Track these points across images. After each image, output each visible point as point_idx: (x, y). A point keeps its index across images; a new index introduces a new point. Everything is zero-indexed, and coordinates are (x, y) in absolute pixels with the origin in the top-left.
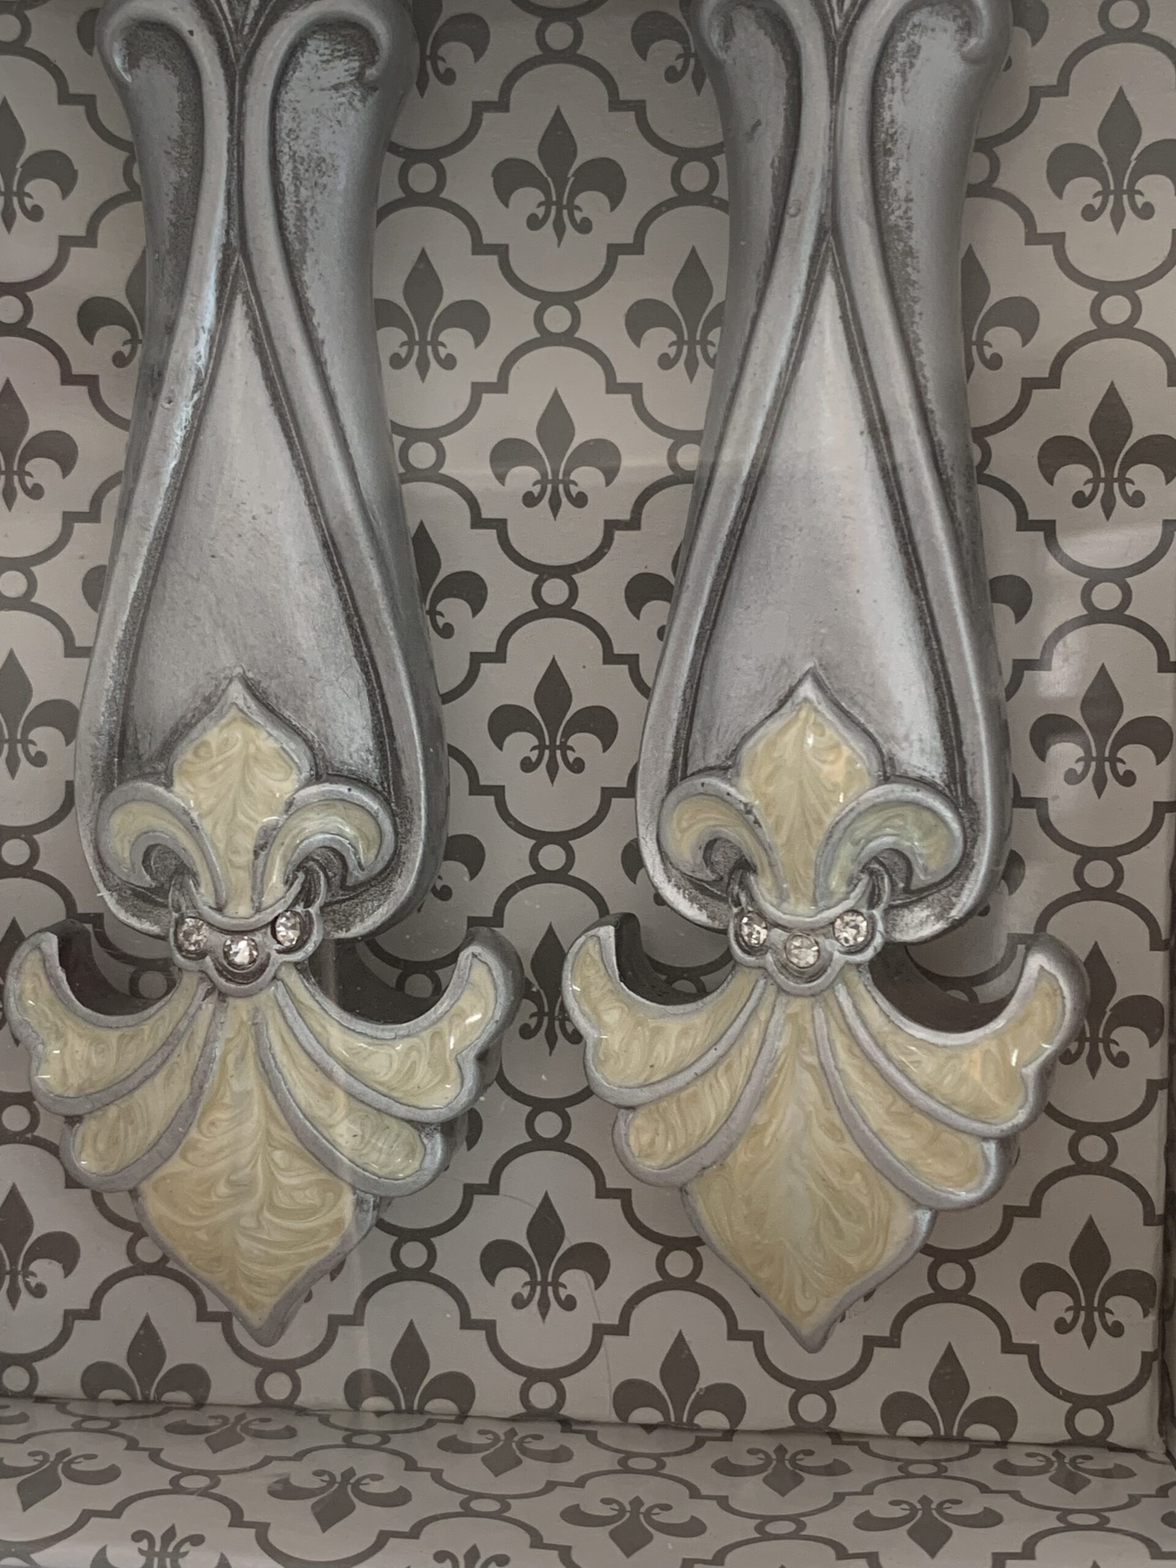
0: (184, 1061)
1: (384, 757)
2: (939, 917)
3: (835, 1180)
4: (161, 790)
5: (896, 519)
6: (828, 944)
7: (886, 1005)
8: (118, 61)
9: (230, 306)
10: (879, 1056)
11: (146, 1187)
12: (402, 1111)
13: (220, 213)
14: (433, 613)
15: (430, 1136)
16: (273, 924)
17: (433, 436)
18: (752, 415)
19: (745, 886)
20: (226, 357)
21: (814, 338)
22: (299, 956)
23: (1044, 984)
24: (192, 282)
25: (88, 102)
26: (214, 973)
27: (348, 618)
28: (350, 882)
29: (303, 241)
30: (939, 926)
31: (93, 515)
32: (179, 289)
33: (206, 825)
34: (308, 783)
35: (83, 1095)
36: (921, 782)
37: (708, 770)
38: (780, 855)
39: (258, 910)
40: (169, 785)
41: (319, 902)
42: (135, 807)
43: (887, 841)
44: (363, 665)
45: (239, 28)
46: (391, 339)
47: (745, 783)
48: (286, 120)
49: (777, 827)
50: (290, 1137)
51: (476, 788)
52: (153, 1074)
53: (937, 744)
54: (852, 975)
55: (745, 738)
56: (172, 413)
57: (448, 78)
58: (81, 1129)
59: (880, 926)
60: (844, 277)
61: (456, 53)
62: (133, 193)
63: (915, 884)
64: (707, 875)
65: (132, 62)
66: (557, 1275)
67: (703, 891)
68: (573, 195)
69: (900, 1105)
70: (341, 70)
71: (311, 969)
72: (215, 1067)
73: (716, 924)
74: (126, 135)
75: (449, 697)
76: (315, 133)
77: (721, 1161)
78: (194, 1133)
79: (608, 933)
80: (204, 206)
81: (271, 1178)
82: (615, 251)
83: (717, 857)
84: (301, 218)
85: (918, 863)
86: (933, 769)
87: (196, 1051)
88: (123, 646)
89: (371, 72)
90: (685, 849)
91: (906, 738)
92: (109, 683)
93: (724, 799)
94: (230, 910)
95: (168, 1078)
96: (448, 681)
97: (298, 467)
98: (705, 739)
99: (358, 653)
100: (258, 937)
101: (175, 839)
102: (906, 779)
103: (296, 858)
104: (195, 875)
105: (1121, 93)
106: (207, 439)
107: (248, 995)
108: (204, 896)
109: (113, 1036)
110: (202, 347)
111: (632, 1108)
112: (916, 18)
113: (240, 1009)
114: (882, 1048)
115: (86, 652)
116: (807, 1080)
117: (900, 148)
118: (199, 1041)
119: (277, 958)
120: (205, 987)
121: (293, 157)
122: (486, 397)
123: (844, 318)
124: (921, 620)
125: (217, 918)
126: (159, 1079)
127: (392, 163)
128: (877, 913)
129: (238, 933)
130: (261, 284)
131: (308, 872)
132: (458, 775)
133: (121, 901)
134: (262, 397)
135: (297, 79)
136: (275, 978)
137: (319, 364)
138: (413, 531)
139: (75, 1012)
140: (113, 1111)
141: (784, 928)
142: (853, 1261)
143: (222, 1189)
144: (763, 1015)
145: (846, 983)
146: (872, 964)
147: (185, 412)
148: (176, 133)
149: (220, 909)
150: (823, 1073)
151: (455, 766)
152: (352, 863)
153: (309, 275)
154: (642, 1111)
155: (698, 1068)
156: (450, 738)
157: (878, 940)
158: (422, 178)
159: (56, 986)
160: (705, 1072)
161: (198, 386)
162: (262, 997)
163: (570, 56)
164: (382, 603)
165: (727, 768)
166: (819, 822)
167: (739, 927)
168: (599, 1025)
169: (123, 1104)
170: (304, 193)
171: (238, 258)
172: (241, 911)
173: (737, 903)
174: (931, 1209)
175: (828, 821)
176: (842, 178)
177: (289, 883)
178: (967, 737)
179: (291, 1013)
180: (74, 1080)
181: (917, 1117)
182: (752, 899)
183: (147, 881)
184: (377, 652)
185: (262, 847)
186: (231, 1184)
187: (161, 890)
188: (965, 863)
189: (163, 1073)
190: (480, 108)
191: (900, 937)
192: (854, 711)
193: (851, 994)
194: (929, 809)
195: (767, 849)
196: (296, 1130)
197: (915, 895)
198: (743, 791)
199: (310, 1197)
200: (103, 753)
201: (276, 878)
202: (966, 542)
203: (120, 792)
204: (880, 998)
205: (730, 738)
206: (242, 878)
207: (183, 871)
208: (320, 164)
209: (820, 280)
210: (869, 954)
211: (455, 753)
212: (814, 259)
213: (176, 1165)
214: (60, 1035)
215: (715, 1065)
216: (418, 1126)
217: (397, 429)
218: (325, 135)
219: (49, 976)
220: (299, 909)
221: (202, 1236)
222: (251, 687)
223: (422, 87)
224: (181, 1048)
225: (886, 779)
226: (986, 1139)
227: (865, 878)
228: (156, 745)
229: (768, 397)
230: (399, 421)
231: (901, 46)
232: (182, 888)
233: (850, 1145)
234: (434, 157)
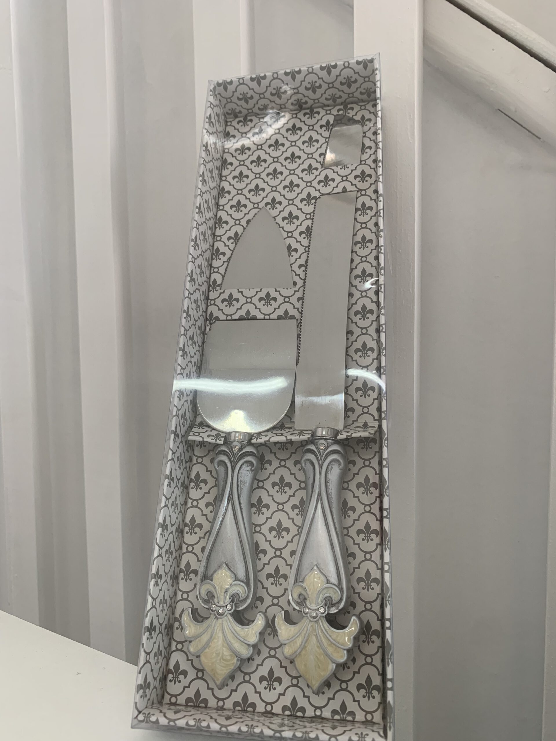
0: (210, 630)
1: (247, 577)
2: (337, 609)
3: (319, 657)
4: (210, 581)
5: (330, 540)
6: (318, 612)
7: (328, 624)
8: (216, 466)
9: (229, 503)
10: (326, 633)
11: (202, 656)
12: (246, 642)
13: (229, 489)
14: (258, 556)
15: (250, 647)
16: (227, 606)
17: (260, 526)
18: (308, 522)
19: (305, 602)
20: (228, 511)
21: (317, 510)
22: (230, 612)
23: (354, 622)
24: (224, 499)
25: (211, 472)
26: (216, 614)
27: (243, 554)
28: (240, 600)
29: (241, 493)
30: (337, 611)
31: (204, 537)
32: (221, 500)
33: (217, 587)
34: (234, 581)
35: (193, 637)
36: (334, 584)
37: (300, 582)
38: (310, 596)
39: (224, 603)
40: (212, 581)
41: (234, 603)
42: (206, 585)
43: (328, 595)
44: (245, 562)
45: (234, 462)
46: (254, 510)
47: (305, 583)
48: (240, 475)
49: (310, 591)
50: (226, 645)
51: (263, 588)
52: (205, 633)
53: (337, 578)
54: (322, 618)
55: (306, 576)
56: (218, 520)
57: (266, 469)
58: (192, 644)
59: (327, 610)
60: (322, 500)
61: (267, 466)
62: (216, 486)
63: (333, 603)
64: (299, 601)
65: (218, 466)
66: (272, 683)
67: (299, 604)
68: (284, 487)
69: (330, 643)
70: (248, 468)
71: (232, 615)
72: (215, 631)
73: (300, 610)
74: (216, 477)
75: (259, 571)
76: (244, 477)
77: (300, 654)
78: (210, 644)
79: (283, 612)
80: (227, 488)
81: (223, 653)
82: (290, 496)
83: (301, 598)
84: (241, 490)
85: (333, 598)
86: (336, 582)
87: (212, 628)
88: (207, 557)
89: (253, 469)
90: (296, 596)
91: (331, 576)
92: (204, 564)
93: (302, 586)
94: (220, 603)
95: (207, 634)
96: (259, 568)
97: (237, 528)
98: (300, 577)
99: (244, 560)
100: (224, 608)
101: (212, 590)
102: (331, 584)
103: (232, 594)
104: (215, 597)
105: (367, 475)
106: (224, 523)
107: (221, 618)
108: (216, 601)
109: (199, 627)
110: (224, 509)
111: (285, 644)
112: (332, 463)
113: (220, 621)
114: (327, 632)
115: (200, 561)
116: (314, 638)
117: (330, 482)
118: (213, 626)
119: (227, 612)
120: (214, 617)
121: (240, 481)
122: (269, 519)
123: (322, 507)
124: (334, 556)
125: (217, 604)
126: (206, 634)
127: (256, 482)
128: (326, 607)
129: (221, 607)
130: (234, 499)
131: (233, 597)
132: (260, 585)
133: (202, 602)
134: (233, 517)
135: (242, 469)
136: (226, 616)
137: (242, 512)
138: (255, 542)
139: (193, 622)
140: (197, 640)
141: (311, 609)
142: (322, 674)
143: (214, 655)
144: (307, 625)
145: (321, 620)
146: (326, 616)
147: (221, 519)
148: (223, 477)
149: (218, 603)
150: (316, 636)
151: (259, 583)
152: (240, 596)
153: (241, 498)
154: (287, 645)
155: (296, 636)
156: (259, 578)
157: (326, 612)
158: (261, 484)
159: (190, 618)
160: (298, 636)
161: (223, 515)
162: (223, 619)
163: (284, 466)
164: (248, 551)
165: (303, 581)
166: (317, 590)
167: (304, 610)
168: (281, 629)
169: (199, 639)
170: (241, 486)
171: (231, 496)
172: (222, 603)
173: (304, 605)
174: (336, 663)
175: (318, 590)
176: (321, 486)
177: (230, 599)
178: (341, 577)
179: (228, 622)
180: (191, 634)
181: (333, 645)
182: (306, 604)
183: (207, 598)
184: (247, 559)
185: (226, 592)
186: (216, 654)
187: (209, 600)
188: (341, 599)
189: (207, 632)
190: (270, 474)
191: (330, 612)
192: (323, 572)
193: (322, 622)
194: (335, 589)
195: (308, 595)
196: (227, 644)
197: (333, 605)
198: (304, 585)
199: (229, 658)
200: (202, 576)
201: (228, 597)
202: (341, 544)
203: (204, 582)
204: (327, 623)
205: (303, 576)
206: (222, 597)
207: (213, 596)
208: (244, 482)
209: (318, 501)
210: (324, 615)
211: (259, 581)
212: (317, 498)
213: (207, 650)
214: (190, 626)
215: (299, 635)
216: (248, 645)
217: (254, 524)
218: (246, 477)
219: (189, 615)
220: (231, 603)
221: (210, 664)
222: (227, 565)
223: (262, 470)
224: (210, 628)
225: (328, 583)
226: (344, 650)
227: (324, 601)
228: (211, 574)
229: (310, 519)
230: (254, 523)
231: (330, 467)
232: (213, 600)
233: (321, 650)
234: (263, 481)
